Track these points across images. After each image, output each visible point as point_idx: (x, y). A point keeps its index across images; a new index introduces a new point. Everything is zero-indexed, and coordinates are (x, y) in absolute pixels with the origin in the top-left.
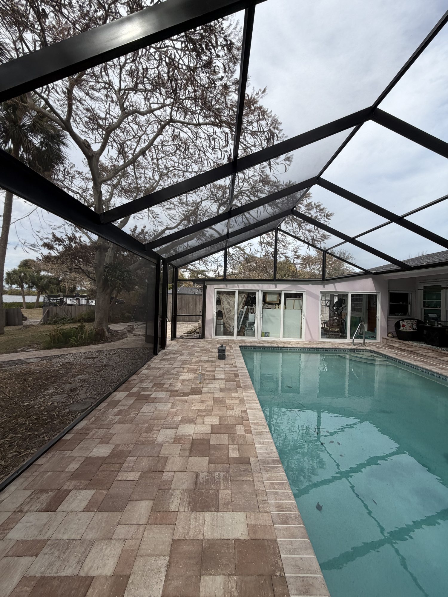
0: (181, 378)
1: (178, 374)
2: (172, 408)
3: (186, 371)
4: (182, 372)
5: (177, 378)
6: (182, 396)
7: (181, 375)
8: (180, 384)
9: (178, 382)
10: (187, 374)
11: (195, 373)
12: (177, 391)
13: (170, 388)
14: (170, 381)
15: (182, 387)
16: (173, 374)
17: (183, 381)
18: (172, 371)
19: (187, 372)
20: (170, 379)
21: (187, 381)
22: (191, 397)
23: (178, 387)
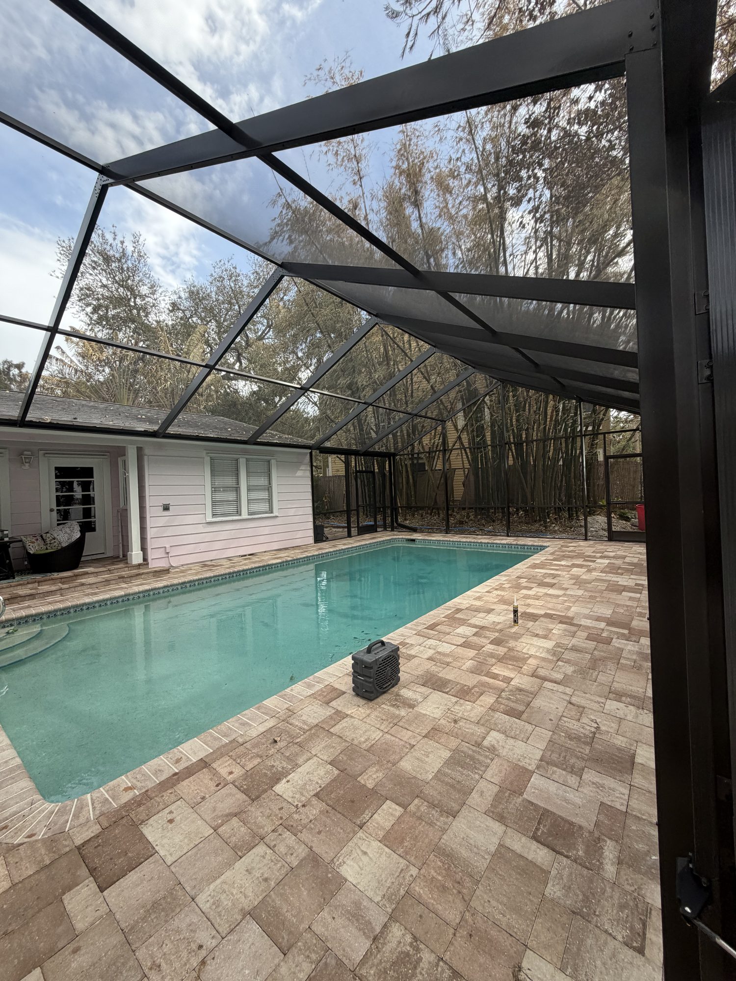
0: (549, 644)
1: (554, 654)
2: (570, 607)
3: (529, 661)
4: (544, 659)
5: (558, 645)
6: (554, 615)
7: (548, 651)
8: (554, 631)
9: (556, 636)
10: (532, 651)
11: (511, 649)
12: (561, 622)
13: (574, 629)
14: (574, 641)
15: (551, 626)
16: (568, 662)
17: (545, 637)
18: (569, 670)
19: (530, 657)
20: (575, 649)
21: (537, 635)
22: (542, 612)
23: (558, 629)
